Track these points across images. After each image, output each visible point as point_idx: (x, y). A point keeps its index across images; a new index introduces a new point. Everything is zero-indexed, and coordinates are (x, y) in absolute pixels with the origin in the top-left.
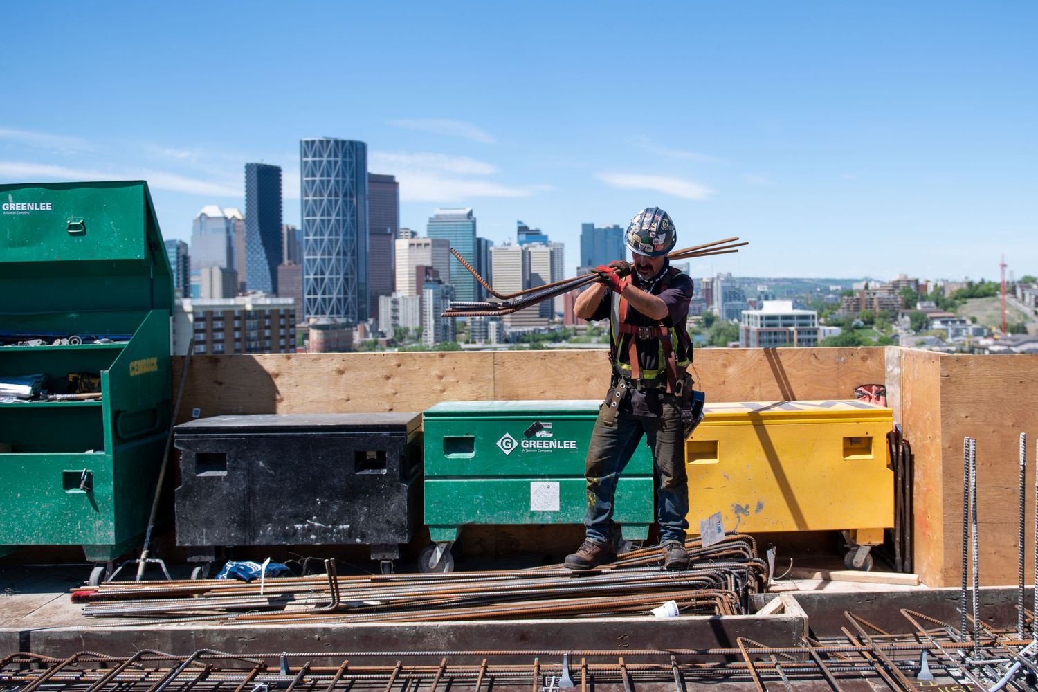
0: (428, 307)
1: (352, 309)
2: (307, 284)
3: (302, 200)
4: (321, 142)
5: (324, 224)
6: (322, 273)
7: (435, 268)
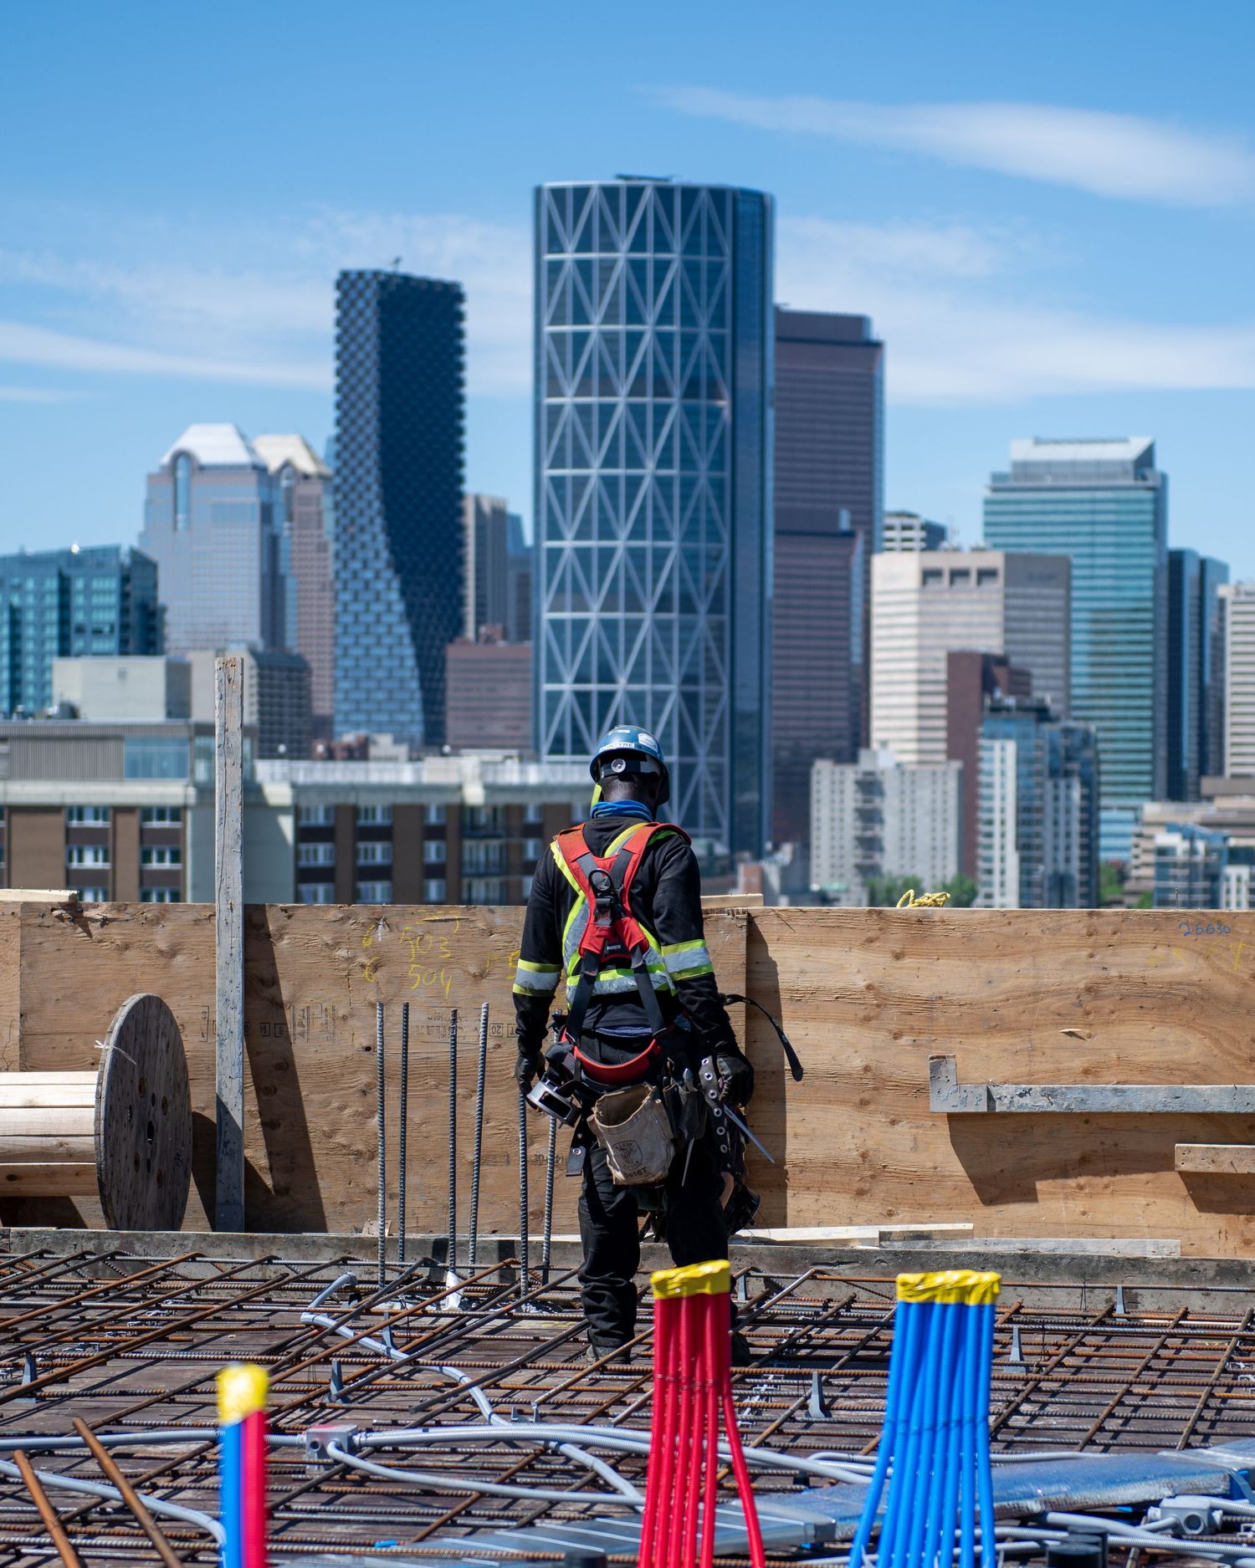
0: (997, 804)
1: (710, 805)
2: (551, 712)
3: (538, 406)
4: (610, 193)
5: (614, 496)
6: (607, 676)
7: (1015, 661)
